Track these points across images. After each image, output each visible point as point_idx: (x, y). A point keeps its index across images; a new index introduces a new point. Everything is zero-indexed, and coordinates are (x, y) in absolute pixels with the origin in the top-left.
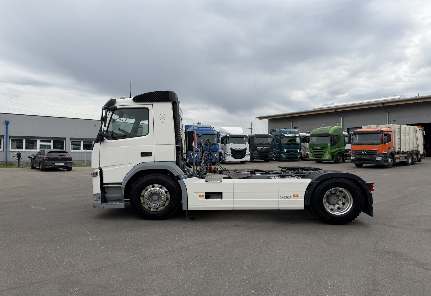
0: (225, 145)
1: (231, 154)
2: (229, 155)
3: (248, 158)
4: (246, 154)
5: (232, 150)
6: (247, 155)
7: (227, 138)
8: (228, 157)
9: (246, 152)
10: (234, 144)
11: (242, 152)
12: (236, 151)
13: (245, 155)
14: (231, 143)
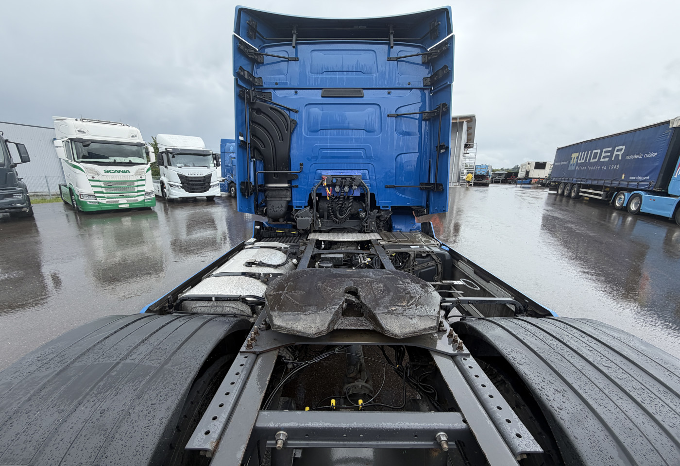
0: (166, 167)
1: (181, 185)
2: (178, 186)
3: (215, 191)
4: (211, 184)
5: (181, 177)
6: (214, 186)
7: (169, 154)
8: (174, 190)
9: (211, 181)
10: (185, 166)
11: (204, 180)
12: (189, 179)
13: (210, 187)
14: (178, 165)
